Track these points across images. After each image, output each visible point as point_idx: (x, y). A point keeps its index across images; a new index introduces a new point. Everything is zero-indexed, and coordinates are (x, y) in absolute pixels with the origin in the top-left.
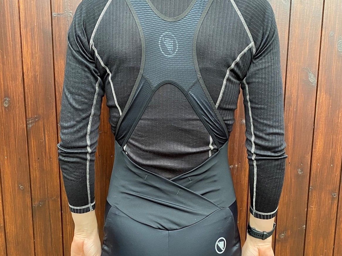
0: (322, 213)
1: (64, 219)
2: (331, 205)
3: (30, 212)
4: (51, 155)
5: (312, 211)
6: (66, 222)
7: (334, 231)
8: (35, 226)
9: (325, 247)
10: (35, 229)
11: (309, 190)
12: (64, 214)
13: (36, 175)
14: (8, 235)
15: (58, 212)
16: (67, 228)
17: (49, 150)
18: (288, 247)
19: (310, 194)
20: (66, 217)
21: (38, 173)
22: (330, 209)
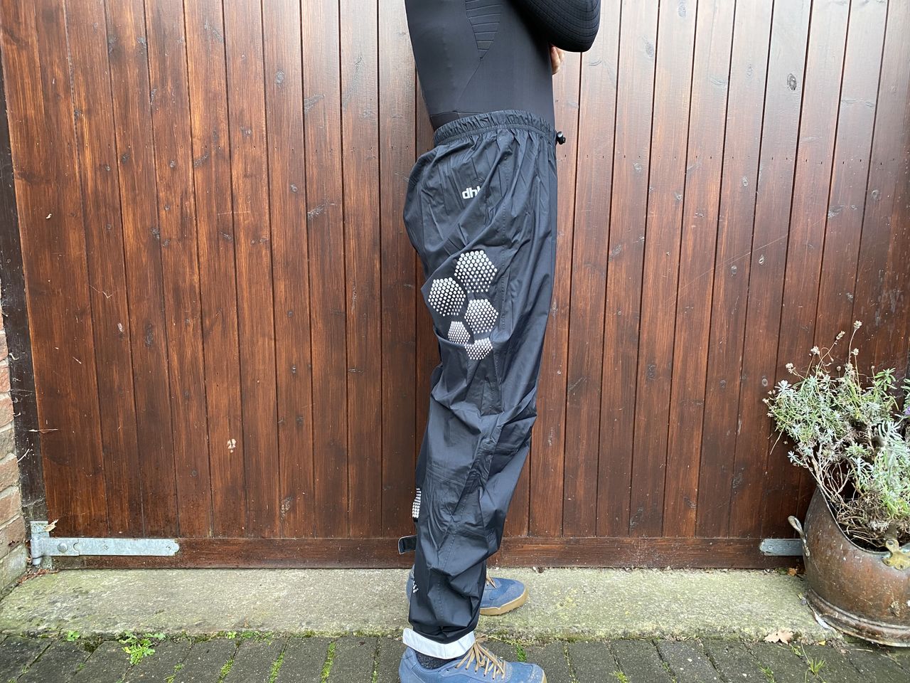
0: (665, 220)
1: (346, 231)
2: (675, 210)
3: (304, 222)
4: (333, 147)
5: (652, 218)
6: (349, 236)
7: (679, 244)
8: (310, 241)
9: (668, 265)
10: (310, 244)
11: (648, 191)
12: (346, 225)
13: (313, 173)
14: (275, 252)
15: (340, 222)
16: (350, 244)
17: (330, 139)
18: (624, 265)
19: (649, 196)
20: (349, 229)
21: (315, 169)
22: (675, 214)
